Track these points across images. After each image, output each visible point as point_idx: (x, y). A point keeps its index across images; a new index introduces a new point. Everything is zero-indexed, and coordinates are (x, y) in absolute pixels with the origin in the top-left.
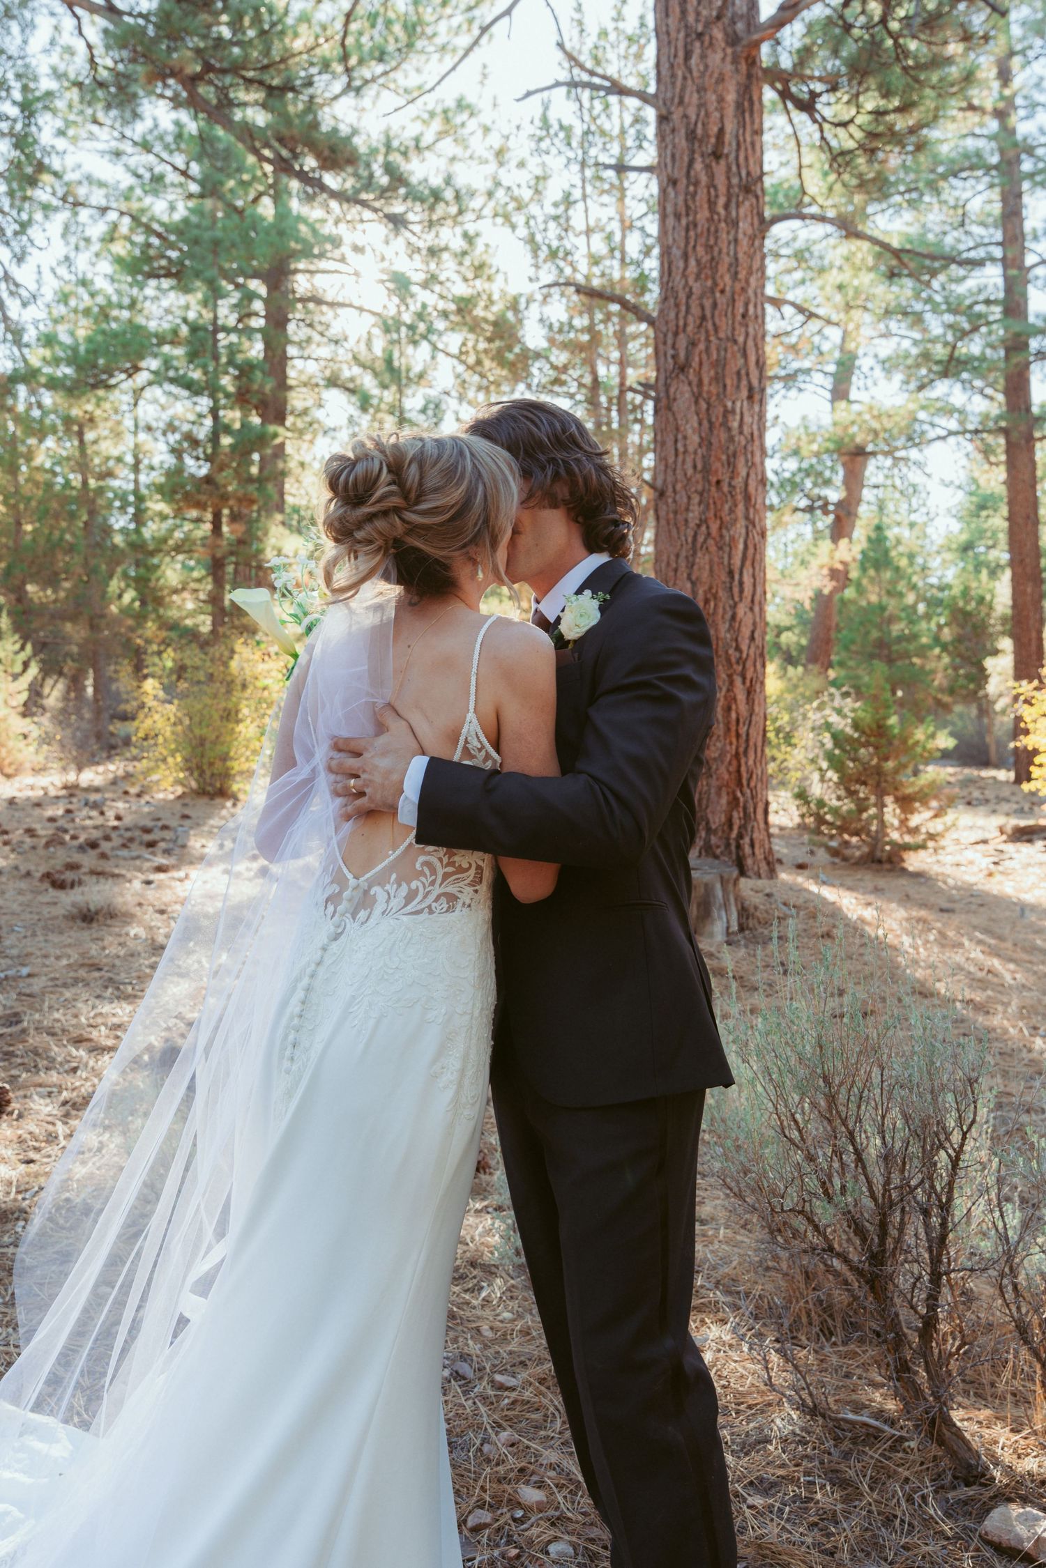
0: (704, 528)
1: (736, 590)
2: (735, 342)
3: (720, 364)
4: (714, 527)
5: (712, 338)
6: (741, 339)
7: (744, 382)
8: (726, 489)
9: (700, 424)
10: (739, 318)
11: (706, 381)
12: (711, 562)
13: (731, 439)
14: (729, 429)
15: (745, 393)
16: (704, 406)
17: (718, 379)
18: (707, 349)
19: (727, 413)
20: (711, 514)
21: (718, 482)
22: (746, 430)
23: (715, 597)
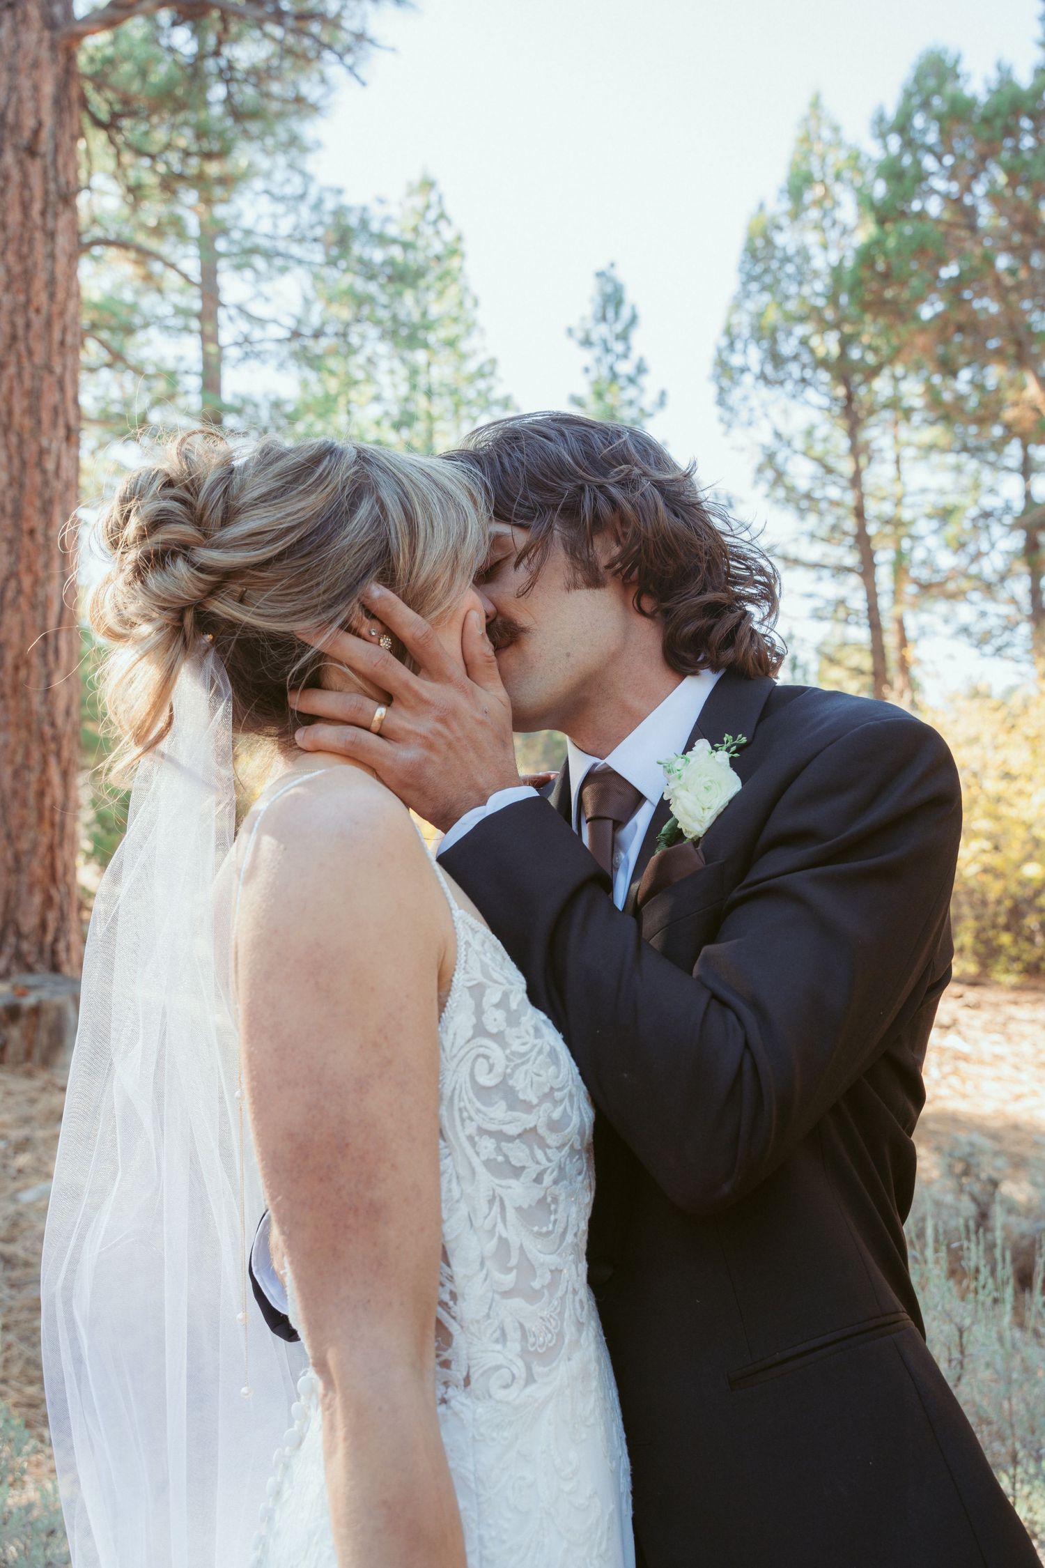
0: (13, 584)
1: (51, 657)
2: (50, 371)
3: (34, 395)
4: (27, 581)
5: (26, 363)
6: (58, 369)
7: (61, 422)
8: (40, 538)
9: (10, 458)
10: (55, 346)
11: (17, 409)
12: (23, 624)
13: (46, 483)
14: (44, 472)
15: (61, 432)
16: (14, 439)
17: (33, 411)
18: (20, 375)
19: (42, 452)
20: (22, 567)
21: (32, 532)
22: (63, 474)
23: (27, 663)
